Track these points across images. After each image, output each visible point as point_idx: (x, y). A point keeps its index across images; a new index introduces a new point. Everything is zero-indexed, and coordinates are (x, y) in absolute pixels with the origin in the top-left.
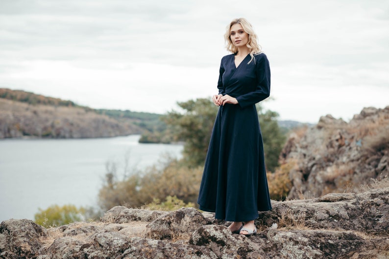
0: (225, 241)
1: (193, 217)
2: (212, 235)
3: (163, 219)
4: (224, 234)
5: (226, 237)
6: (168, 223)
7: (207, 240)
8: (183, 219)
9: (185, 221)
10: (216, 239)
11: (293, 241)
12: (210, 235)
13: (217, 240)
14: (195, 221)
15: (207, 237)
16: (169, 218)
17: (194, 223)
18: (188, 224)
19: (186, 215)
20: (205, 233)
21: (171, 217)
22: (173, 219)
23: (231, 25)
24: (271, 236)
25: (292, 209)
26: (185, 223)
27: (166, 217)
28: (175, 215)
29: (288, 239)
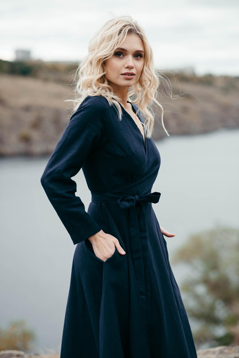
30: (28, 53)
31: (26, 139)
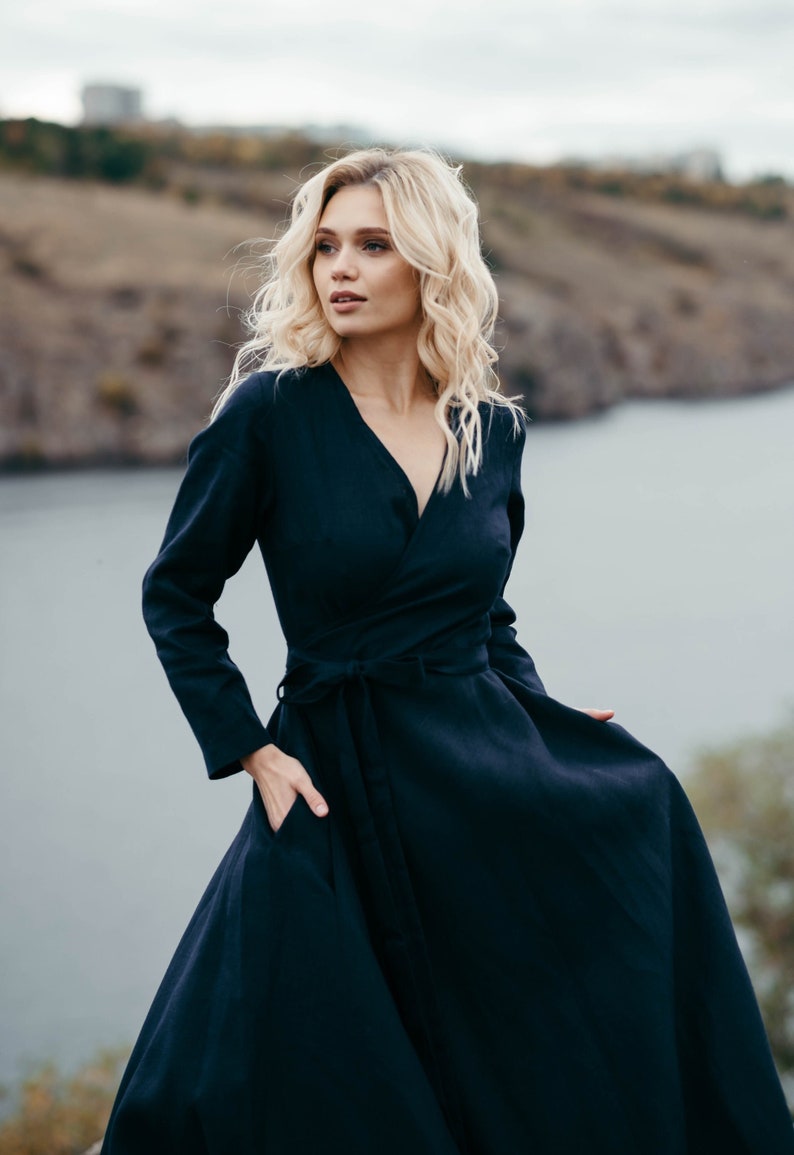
23: (330, 192)
30: (128, 97)
31: (122, 406)
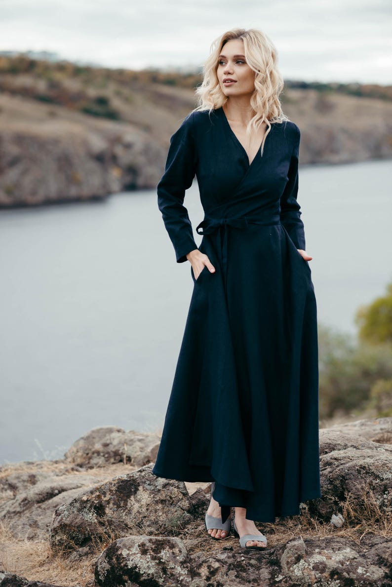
0: (161, 581)
1: (159, 491)
2: (130, 564)
3: (85, 498)
4: (160, 563)
5: (164, 570)
6: (95, 508)
7: (121, 576)
8: (132, 498)
9: (138, 501)
10: (138, 575)
11: (340, 577)
12: (126, 565)
13: (142, 579)
14: (162, 502)
15: (121, 568)
16: (99, 497)
17: (160, 506)
18: (144, 510)
19: (141, 488)
20: (119, 557)
21: (104, 494)
22: (108, 497)
23: (224, 42)
24: (288, 563)
25: (382, 480)
26: (136, 506)
27: (92, 493)
28: (114, 488)
29: (326, 574)
